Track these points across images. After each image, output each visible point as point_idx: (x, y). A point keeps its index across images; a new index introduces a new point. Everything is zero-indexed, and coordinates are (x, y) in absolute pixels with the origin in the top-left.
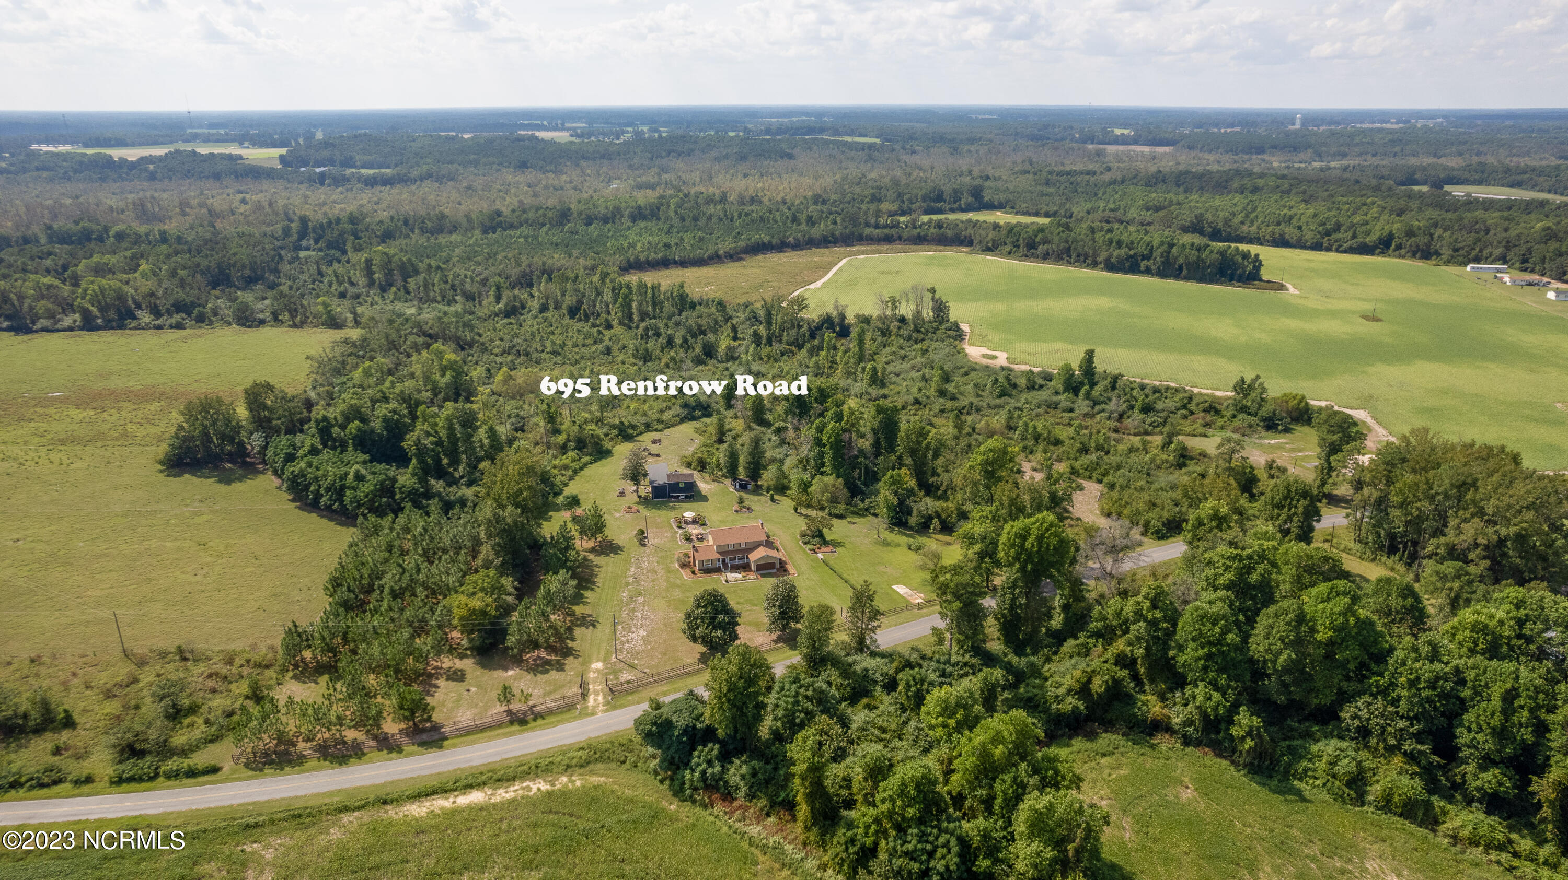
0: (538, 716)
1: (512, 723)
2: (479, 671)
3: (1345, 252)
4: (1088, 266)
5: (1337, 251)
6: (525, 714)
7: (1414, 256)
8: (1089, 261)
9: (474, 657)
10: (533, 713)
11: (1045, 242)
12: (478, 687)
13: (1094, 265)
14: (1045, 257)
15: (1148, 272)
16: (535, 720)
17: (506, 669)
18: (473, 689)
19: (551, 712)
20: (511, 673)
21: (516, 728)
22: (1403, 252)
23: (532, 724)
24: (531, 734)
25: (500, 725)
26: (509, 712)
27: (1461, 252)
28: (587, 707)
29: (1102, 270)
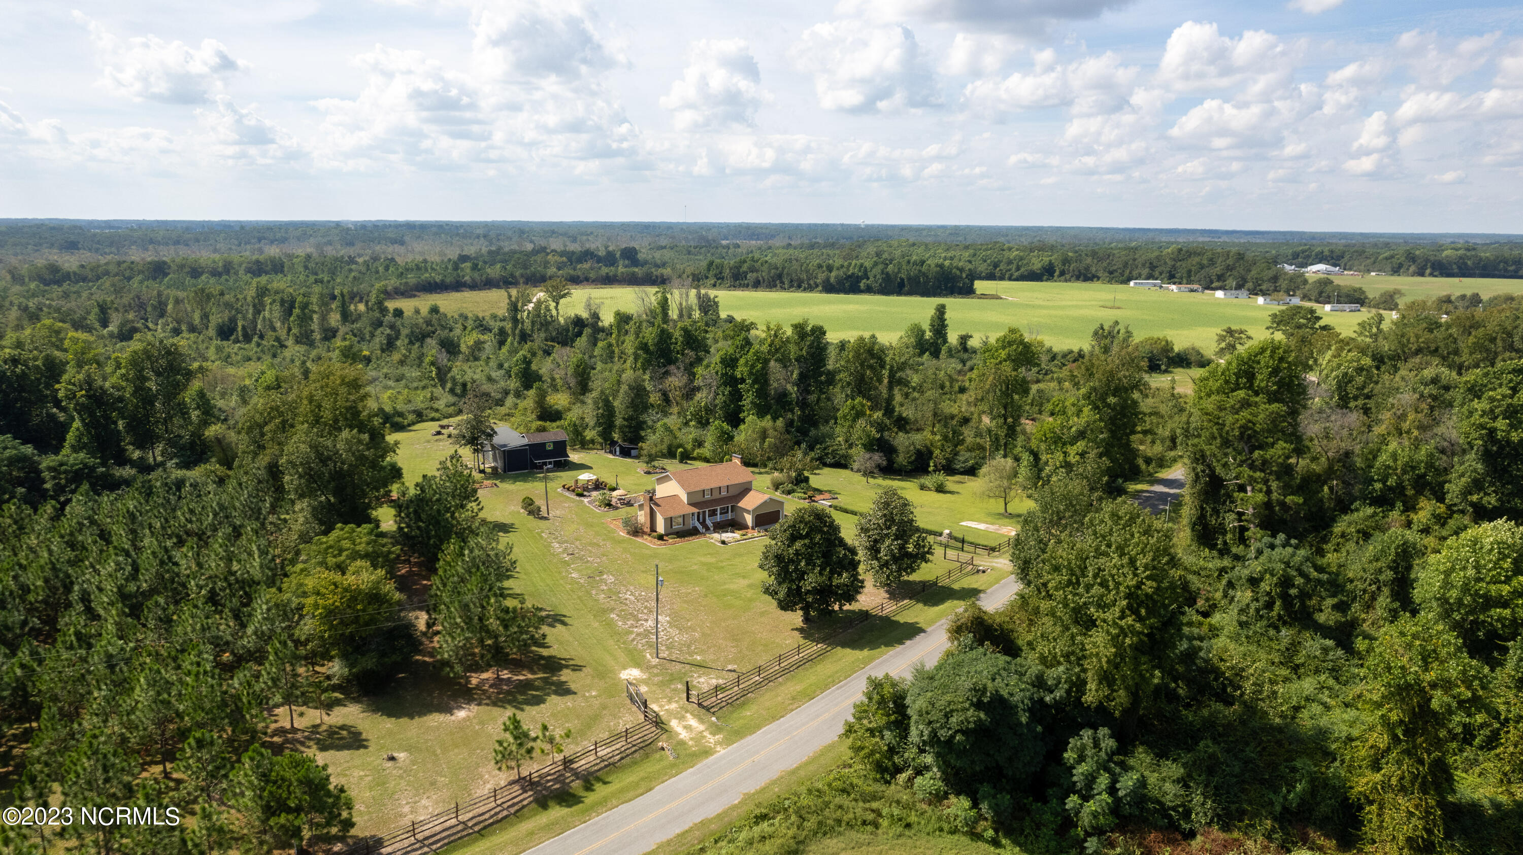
0: (590, 780)
1: (543, 803)
2: (389, 724)
3: (1017, 280)
4: (805, 290)
5: (1010, 279)
6: (560, 779)
7: (1078, 278)
8: (805, 285)
9: (356, 700)
10: (576, 775)
11: (753, 270)
12: (408, 749)
13: (810, 288)
14: (756, 285)
15: (869, 290)
16: (589, 788)
17: (449, 710)
18: (401, 756)
19: (611, 766)
20: (461, 714)
21: (557, 812)
22: (1068, 276)
23: (590, 798)
24: (597, 820)
25: (518, 814)
26: (526, 783)
27: (1116, 274)
28: (682, 743)
29: (821, 292)
